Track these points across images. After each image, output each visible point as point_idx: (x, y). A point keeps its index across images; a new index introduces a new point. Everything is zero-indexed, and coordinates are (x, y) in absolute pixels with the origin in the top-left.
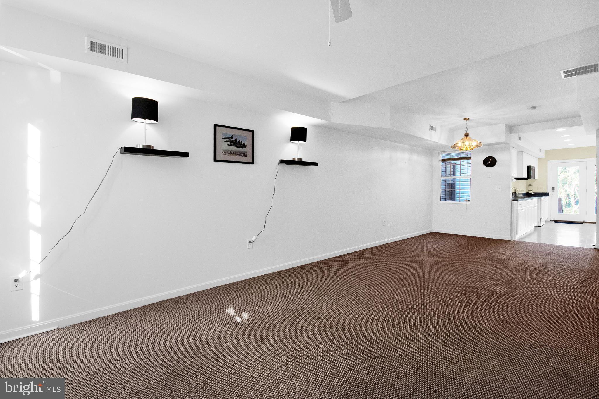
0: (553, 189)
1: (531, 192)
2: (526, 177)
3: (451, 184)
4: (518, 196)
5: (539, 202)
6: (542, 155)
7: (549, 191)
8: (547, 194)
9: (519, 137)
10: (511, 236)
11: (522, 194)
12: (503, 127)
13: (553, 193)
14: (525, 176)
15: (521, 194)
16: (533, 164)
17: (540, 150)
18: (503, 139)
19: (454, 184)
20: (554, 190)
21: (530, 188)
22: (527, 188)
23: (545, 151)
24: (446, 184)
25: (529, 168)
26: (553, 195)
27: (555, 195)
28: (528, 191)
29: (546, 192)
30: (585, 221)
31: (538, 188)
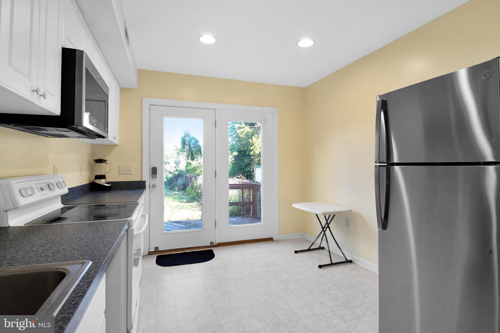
0: (154, 171)
1: (102, 182)
7: (146, 177)
8: (140, 186)
13: (154, 181)
20: (156, 174)
21: (102, 169)
22: (91, 168)
26: (153, 187)
27: (157, 188)
28: (94, 178)
29: (139, 180)
30: (214, 242)
31: (120, 168)
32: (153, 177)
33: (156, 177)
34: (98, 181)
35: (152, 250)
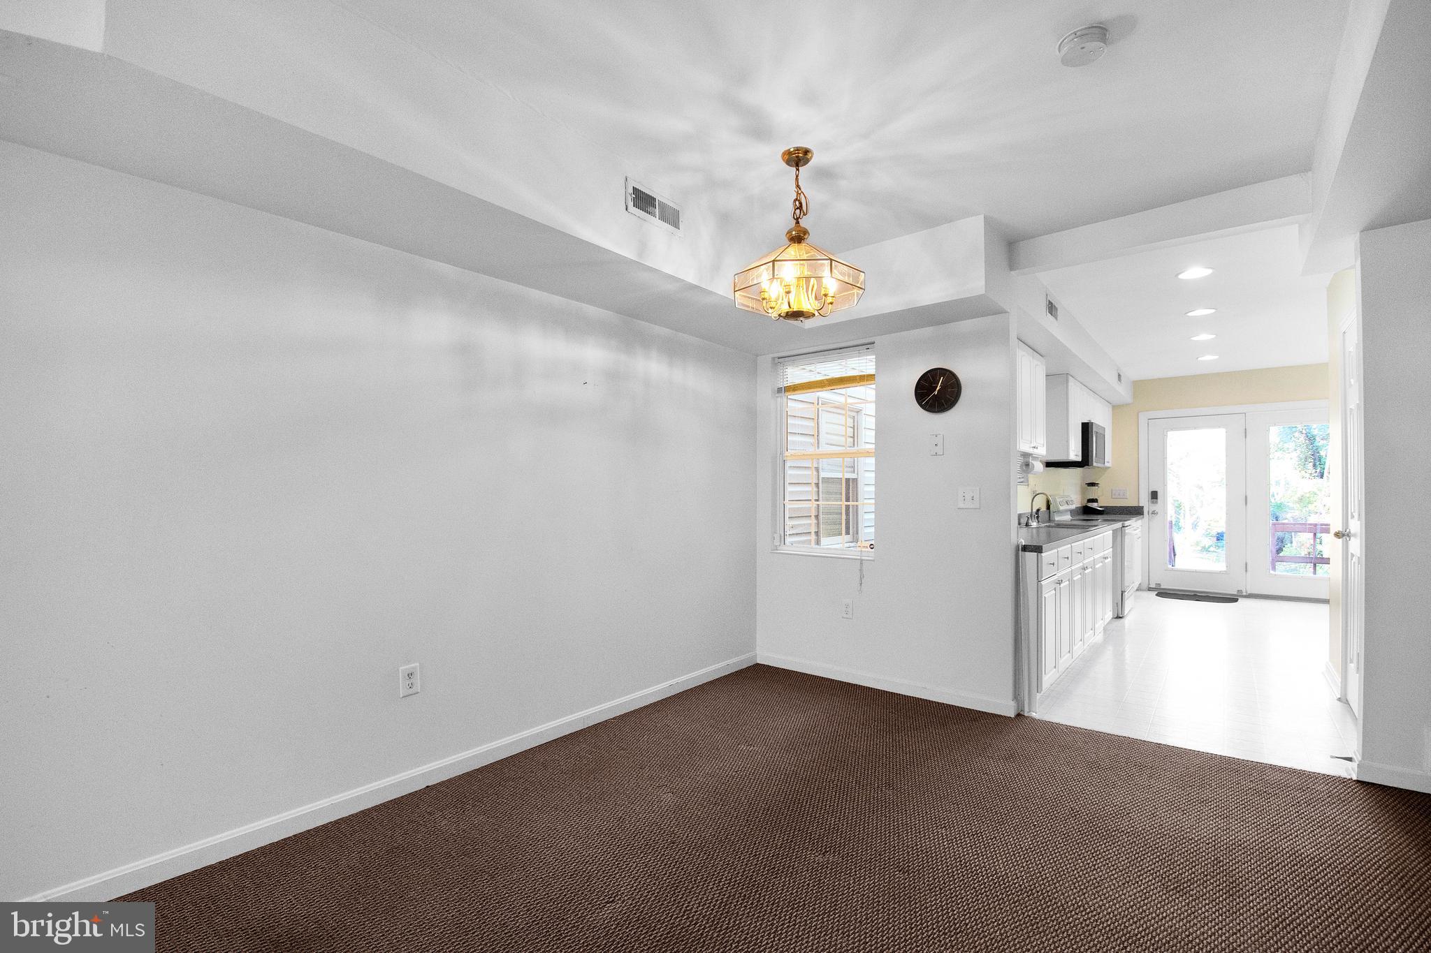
0: (1154, 495)
1: (1094, 505)
2: (1079, 459)
3: (848, 480)
4: (1057, 519)
5: (1119, 538)
6: (1123, 393)
7: (1144, 501)
8: (1137, 511)
9: (1049, 301)
10: (1017, 696)
11: (1069, 513)
12: (973, 230)
13: (1153, 507)
14: (1075, 454)
15: (1066, 511)
16: (1101, 418)
17: (1119, 375)
18: (975, 284)
19: (855, 480)
20: (1157, 498)
21: (1093, 493)
22: (1083, 492)
23: (1134, 382)
24: (818, 480)
25: (1086, 428)
26: (1154, 513)
27: (1158, 515)
28: (1086, 501)
29: (1135, 504)
30: (1244, 591)
31: (1114, 492)
32: (1153, 503)
33: (1157, 503)
34: (1090, 505)
35: (1153, 586)
